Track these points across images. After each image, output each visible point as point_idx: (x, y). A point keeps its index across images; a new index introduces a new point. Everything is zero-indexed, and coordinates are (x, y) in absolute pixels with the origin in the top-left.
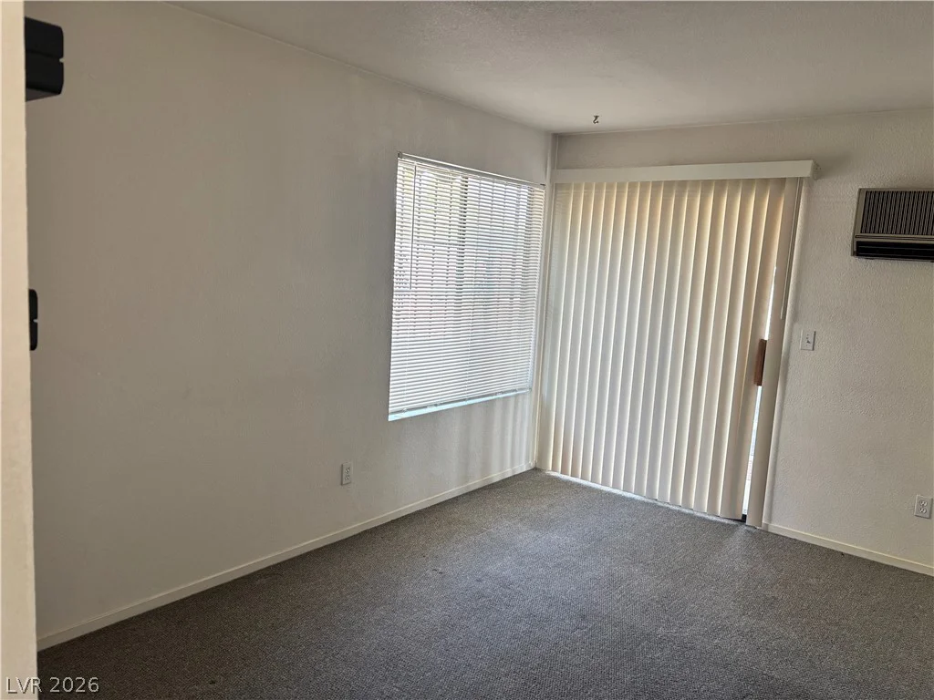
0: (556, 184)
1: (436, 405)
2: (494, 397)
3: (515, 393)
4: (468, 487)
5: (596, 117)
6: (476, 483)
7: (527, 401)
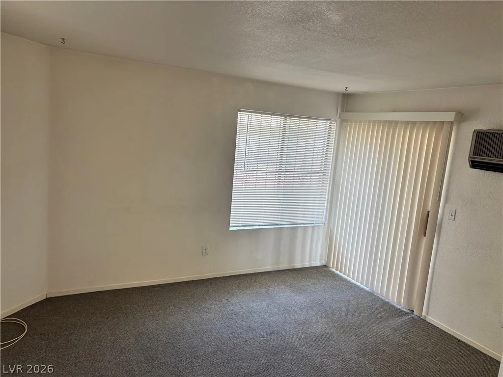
0: (342, 120)
1: (259, 226)
2: (298, 226)
3: (313, 225)
4: (279, 268)
5: (347, 88)
6: (284, 266)
7: (321, 229)
